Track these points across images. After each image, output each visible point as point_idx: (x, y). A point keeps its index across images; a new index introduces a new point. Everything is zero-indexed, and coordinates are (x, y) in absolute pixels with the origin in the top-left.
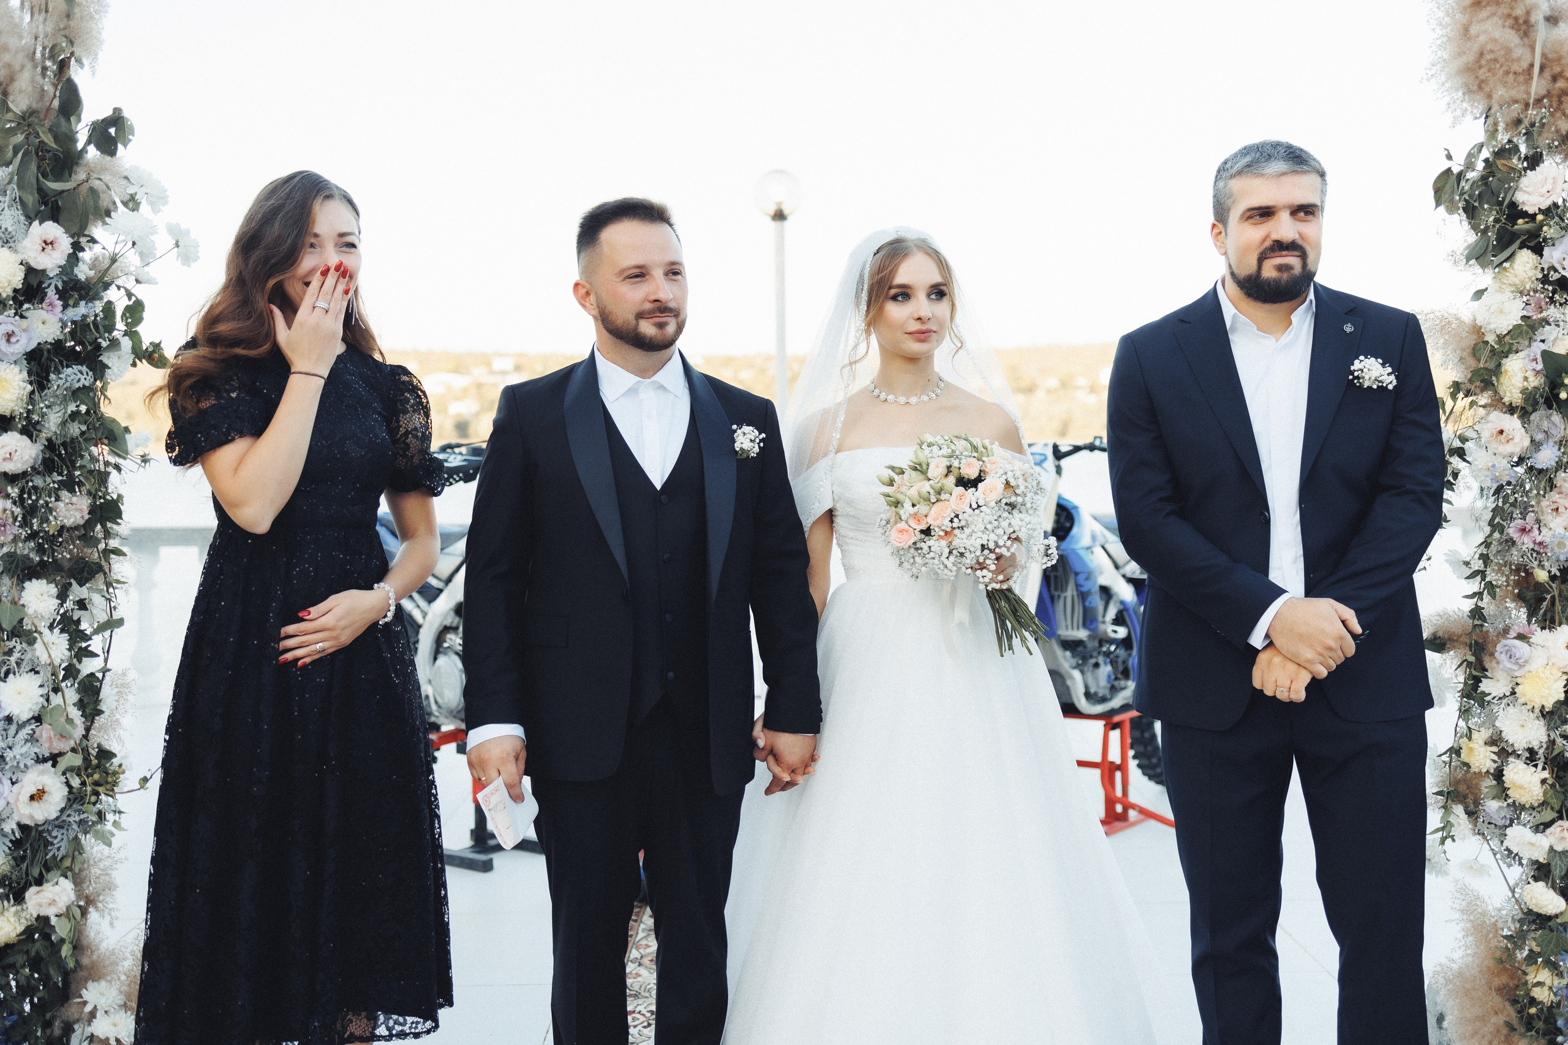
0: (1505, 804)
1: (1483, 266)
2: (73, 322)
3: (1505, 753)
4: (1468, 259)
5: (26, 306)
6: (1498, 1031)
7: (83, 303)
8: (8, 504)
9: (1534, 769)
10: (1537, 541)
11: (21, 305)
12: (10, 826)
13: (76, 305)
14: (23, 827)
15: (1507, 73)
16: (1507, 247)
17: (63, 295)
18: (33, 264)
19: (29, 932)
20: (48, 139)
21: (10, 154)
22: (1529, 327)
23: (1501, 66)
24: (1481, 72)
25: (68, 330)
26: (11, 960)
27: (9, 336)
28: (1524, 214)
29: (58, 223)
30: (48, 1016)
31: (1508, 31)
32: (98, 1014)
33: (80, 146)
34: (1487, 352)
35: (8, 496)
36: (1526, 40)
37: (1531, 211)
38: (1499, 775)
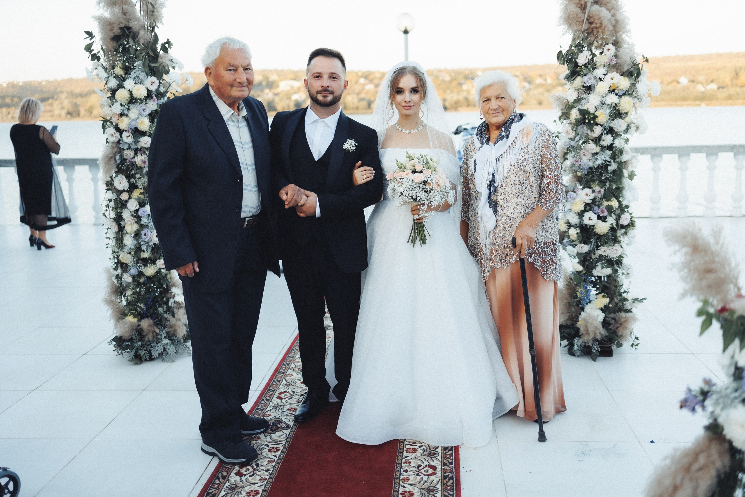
0: (568, 240)
1: (568, 81)
2: (160, 105)
3: (570, 225)
4: (565, 79)
5: (148, 100)
6: (566, 304)
7: (162, 98)
8: (146, 156)
9: (575, 230)
10: (580, 163)
11: (146, 100)
12: (151, 244)
13: (160, 99)
14: (155, 244)
15: (577, 22)
16: (574, 76)
17: (157, 96)
18: (149, 89)
19: (157, 272)
20: (151, 53)
21: (141, 58)
22: (578, 100)
23: (575, 19)
24: (570, 21)
25: (159, 106)
26: (153, 280)
27: (144, 110)
28: (579, 66)
29: (154, 76)
30: (163, 295)
31: (577, 8)
32: (176, 295)
33: (158, 51)
34: (567, 107)
35: (147, 154)
36: (584, 11)
37: (580, 64)
38: (568, 232)
